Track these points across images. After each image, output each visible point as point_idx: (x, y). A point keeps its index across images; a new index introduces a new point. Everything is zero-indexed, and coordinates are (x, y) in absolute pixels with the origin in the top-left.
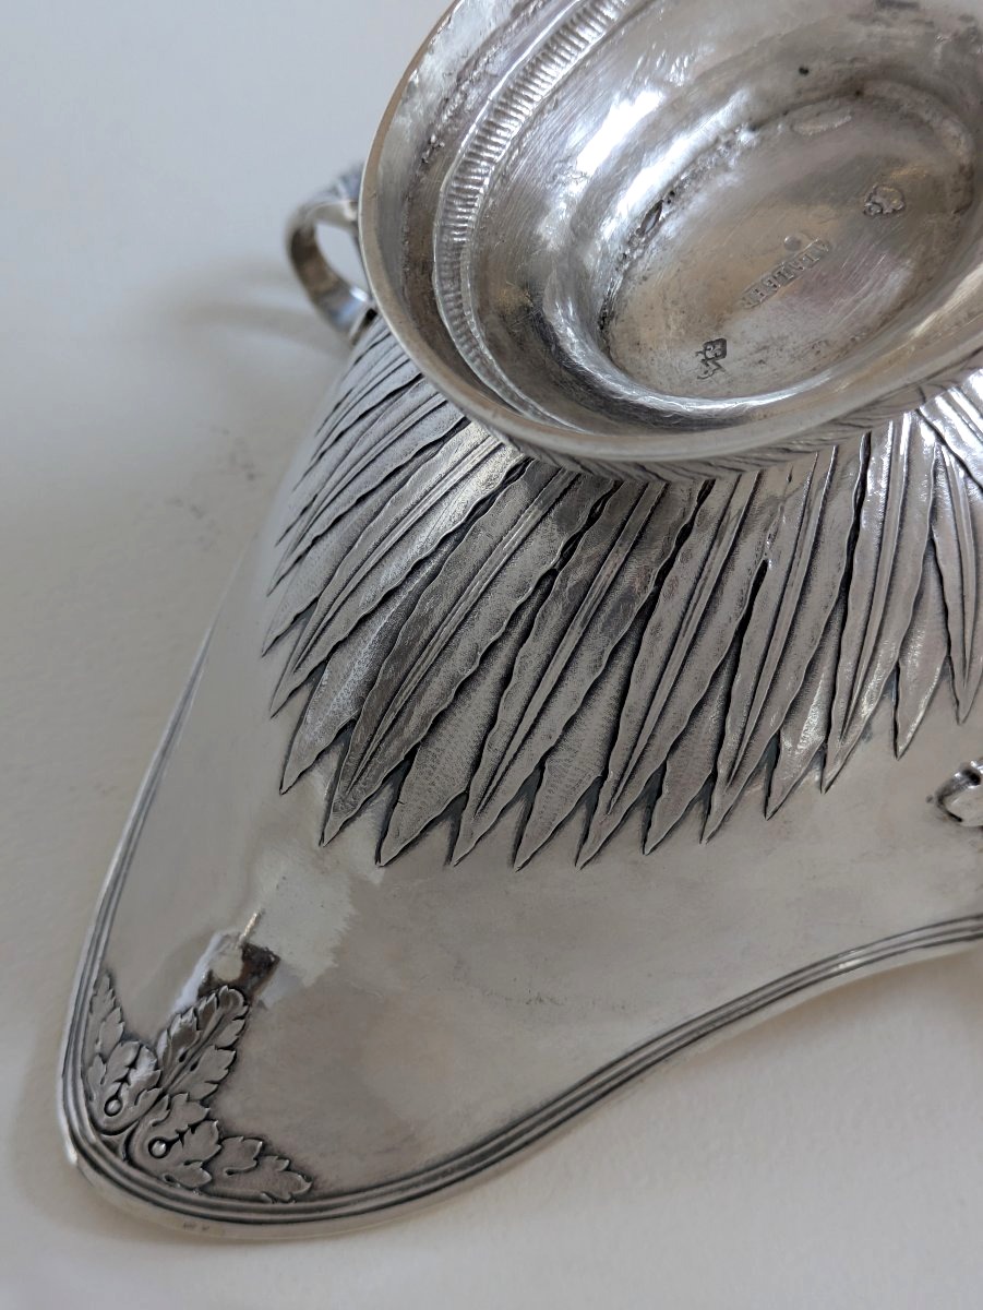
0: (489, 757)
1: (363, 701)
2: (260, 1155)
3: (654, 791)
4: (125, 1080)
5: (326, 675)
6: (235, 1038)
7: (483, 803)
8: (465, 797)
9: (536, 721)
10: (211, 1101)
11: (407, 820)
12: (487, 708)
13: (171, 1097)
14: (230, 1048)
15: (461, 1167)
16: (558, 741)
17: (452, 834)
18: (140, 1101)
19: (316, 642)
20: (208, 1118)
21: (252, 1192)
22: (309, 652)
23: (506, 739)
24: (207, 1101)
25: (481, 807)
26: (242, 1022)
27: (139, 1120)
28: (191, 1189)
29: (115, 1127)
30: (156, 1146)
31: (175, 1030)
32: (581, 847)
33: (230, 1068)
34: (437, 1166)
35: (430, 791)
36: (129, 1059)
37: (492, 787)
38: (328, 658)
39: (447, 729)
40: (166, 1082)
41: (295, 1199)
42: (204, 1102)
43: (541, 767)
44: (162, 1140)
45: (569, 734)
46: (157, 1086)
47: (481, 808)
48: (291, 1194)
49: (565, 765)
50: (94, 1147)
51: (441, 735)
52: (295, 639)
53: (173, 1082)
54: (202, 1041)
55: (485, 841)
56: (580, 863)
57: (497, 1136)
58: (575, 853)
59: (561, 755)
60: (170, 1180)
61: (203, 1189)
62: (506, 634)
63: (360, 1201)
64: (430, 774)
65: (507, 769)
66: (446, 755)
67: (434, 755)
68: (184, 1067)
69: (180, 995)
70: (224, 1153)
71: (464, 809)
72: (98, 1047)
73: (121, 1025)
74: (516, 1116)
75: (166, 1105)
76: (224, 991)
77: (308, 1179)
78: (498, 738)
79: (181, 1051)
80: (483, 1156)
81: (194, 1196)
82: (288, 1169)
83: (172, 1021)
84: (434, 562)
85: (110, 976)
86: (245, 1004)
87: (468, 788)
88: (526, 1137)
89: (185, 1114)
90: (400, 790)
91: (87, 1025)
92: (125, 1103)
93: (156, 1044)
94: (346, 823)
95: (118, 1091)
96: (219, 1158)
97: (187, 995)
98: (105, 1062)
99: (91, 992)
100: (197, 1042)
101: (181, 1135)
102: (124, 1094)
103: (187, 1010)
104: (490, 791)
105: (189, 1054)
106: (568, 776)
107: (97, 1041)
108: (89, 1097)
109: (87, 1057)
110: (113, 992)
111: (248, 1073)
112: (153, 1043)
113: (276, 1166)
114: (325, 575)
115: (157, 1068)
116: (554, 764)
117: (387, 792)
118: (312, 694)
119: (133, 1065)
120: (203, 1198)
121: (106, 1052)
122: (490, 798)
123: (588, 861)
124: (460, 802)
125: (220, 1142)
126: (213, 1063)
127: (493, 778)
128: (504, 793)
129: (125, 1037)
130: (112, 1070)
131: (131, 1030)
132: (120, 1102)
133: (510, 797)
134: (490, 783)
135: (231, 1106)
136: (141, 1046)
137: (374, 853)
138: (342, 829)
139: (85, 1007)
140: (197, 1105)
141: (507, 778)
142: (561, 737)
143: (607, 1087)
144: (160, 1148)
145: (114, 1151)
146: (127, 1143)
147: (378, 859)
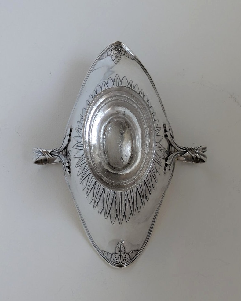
0: (132, 207)
1: (117, 212)
2: (132, 252)
3: (146, 197)
4: (116, 258)
5: (111, 213)
6: (123, 246)
12: (129, 204)
17: (132, 215)
19: (107, 211)
21: (134, 256)
24: (125, 253)
26: (122, 244)
27: (121, 260)
29: (119, 262)
33: (124, 248)
35: (128, 214)
36: (114, 256)
38: (110, 211)
39: (126, 208)
41: (138, 253)
43: (136, 204)
45: (137, 200)
46: (119, 256)
47: (134, 211)
52: (103, 212)
53: (120, 254)
54: (120, 249)
55: (135, 213)
58: (143, 207)
59: (137, 202)
60: (127, 262)
61: (131, 260)
62: (126, 197)
63: (143, 248)
65: (134, 207)
66: (128, 210)
68: (120, 252)
73: (110, 254)
75: (122, 256)
77: (137, 250)
78: (131, 205)
84: (114, 197)
85: (103, 251)
86: (121, 242)
87: (131, 211)
89: (124, 256)
91: (106, 257)
92: (118, 259)
93: (116, 252)
96: (130, 256)
98: (112, 258)
99: (102, 254)
101: (125, 257)
103: (116, 247)
106: (139, 203)
107: (109, 257)
108: (114, 262)
109: (109, 259)
110: (106, 252)
111: (126, 247)
113: (134, 252)
114: (103, 204)
115: (118, 254)
117: (124, 217)
118: (110, 215)
126: (123, 249)
129: (112, 255)
131: (112, 254)
134: (133, 209)
135: (127, 251)
136: (114, 254)
137: (126, 222)
139: (103, 256)
144: (124, 260)
145: (121, 264)
146: (121, 262)
147: (127, 222)
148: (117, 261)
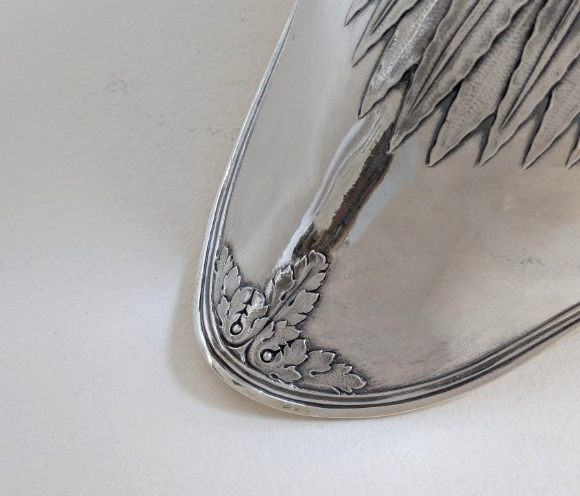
1: (423, 50)
2: (333, 362)
4: (244, 312)
5: (397, 33)
6: (320, 284)
7: (506, 122)
8: (493, 117)
9: (549, 63)
10: (302, 326)
11: (450, 134)
12: (514, 54)
13: (275, 323)
14: (315, 291)
15: (466, 375)
16: (563, 77)
17: (482, 143)
18: (254, 326)
19: (388, 12)
20: (300, 337)
21: (328, 387)
22: (382, 20)
23: (526, 75)
24: (299, 326)
25: (504, 124)
26: (324, 274)
27: (254, 337)
28: (289, 383)
29: (237, 342)
30: (265, 354)
31: (278, 279)
32: (571, 153)
33: (316, 305)
34: (449, 374)
35: (469, 112)
36: (246, 299)
37: (513, 110)
38: (398, 22)
39: (484, 68)
40: (272, 313)
41: (355, 391)
42: (298, 326)
43: (549, 96)
44: (269, 351)
45: (571, 72)
46: (266, 316)
48: (353, 389)
49: (566, 94)
50: (224, 353)
51: (479, 72)
52: (373, 10)
53: (276, 313)
54: (296, 287)
55: (505, 148)
56: (569, 165)
57: (491, 355)
58: (567, 157)
59: (565, 87)
60: (274, 376)
61: (296, 383)
63: (397, 394)
64: (470, 100)
65: (526, 96)
66: (483, 87)
67: (474, 87)
68: (284, 304)
69: (281, 256)
70: (310, 360)
71: (492, 125)
72: (224, 292)
73: (240, 277)
74: (505, 341)
75: (272, 328)
76: (312, 253)
77: (365, 379)
79: (283, 293)
80: (481, 368)
81: (291, 387)
82: (351, 372)
83: (276, 272)
85: (228, 247)
86: (327, 262)
87: (496, 111)
88: (510, 356)
89: (284, 334)
90: (447, 112)
91: (214, 278)
92: (244, 326)
93: (265, 289)
94: (407, 137)
95: (240, 319)
96: (306, 363)
97: (287, 256)
98: (229, 301)
99: (215, 258)
100: (294, 287)
101: (282, 347)
102: (243, 320)
103: (286, 266)
104: (512, 112)
105: (288, 295)
106: (568, 102)
107: (223, 288)
108: (219, 323)
109: (216, 298)
110: (232, 257)
111: (327, 307)
112: (262, 288)
113: (345, 370)
115: (266, 304)
116: (559, 93)
117: (438, 114)
118: (385, 47)
119: (249, 302)
120: (297, 389)
121: (230, 294)
122: (511, 118)
123: (575, 163)
124: (490, 121)
125: (307, 353)
126: (304, 301)
127: (515, 103)
128: (522, 114)
129: (243, 284)
130: (234, 305)
131: (246, 280)
132: (241, 325)
133: (526, 117)
134: (513, 107)
135: (315, 329)
136: (255, 290)
137: (425, 157)
138: (403, 141)
139: (211, 267)
140: (293, 328)
141: (525, 103)
142: (566, 74)
143: (568, 323)
144: (269, 356)
145: (238, 357)
146: (247, 352)
147: (428, 161)
148: (236, 328)
